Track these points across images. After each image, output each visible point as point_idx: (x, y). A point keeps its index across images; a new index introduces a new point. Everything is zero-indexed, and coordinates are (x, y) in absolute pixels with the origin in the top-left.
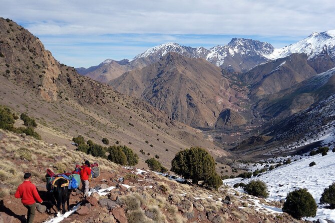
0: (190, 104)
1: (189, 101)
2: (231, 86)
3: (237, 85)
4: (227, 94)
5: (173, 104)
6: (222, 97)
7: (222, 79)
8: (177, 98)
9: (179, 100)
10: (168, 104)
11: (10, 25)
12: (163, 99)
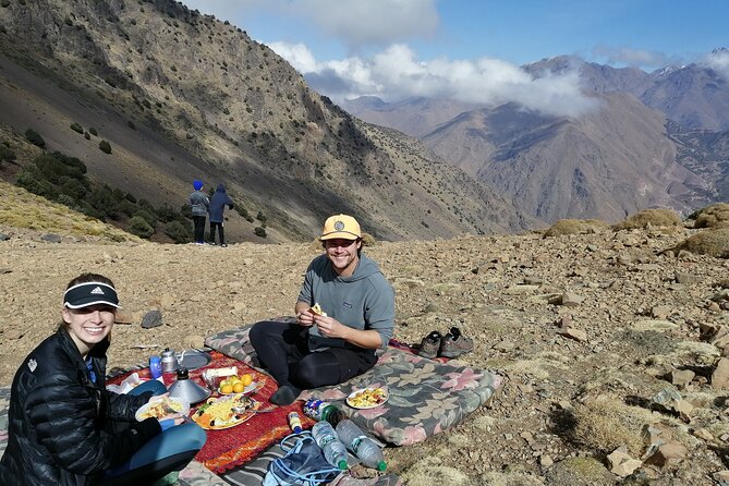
0: (579, 189)
1: (577, 182)
2: (679, 159)
3: (696, 157)
4: (667, 175)
5: (543, 185)
6: (652, 180)
7: (662, 141)
8: (552, 175)
9: (557, 179)
10: (534, 183)
11: (265, 55)
12: (524, 174)
